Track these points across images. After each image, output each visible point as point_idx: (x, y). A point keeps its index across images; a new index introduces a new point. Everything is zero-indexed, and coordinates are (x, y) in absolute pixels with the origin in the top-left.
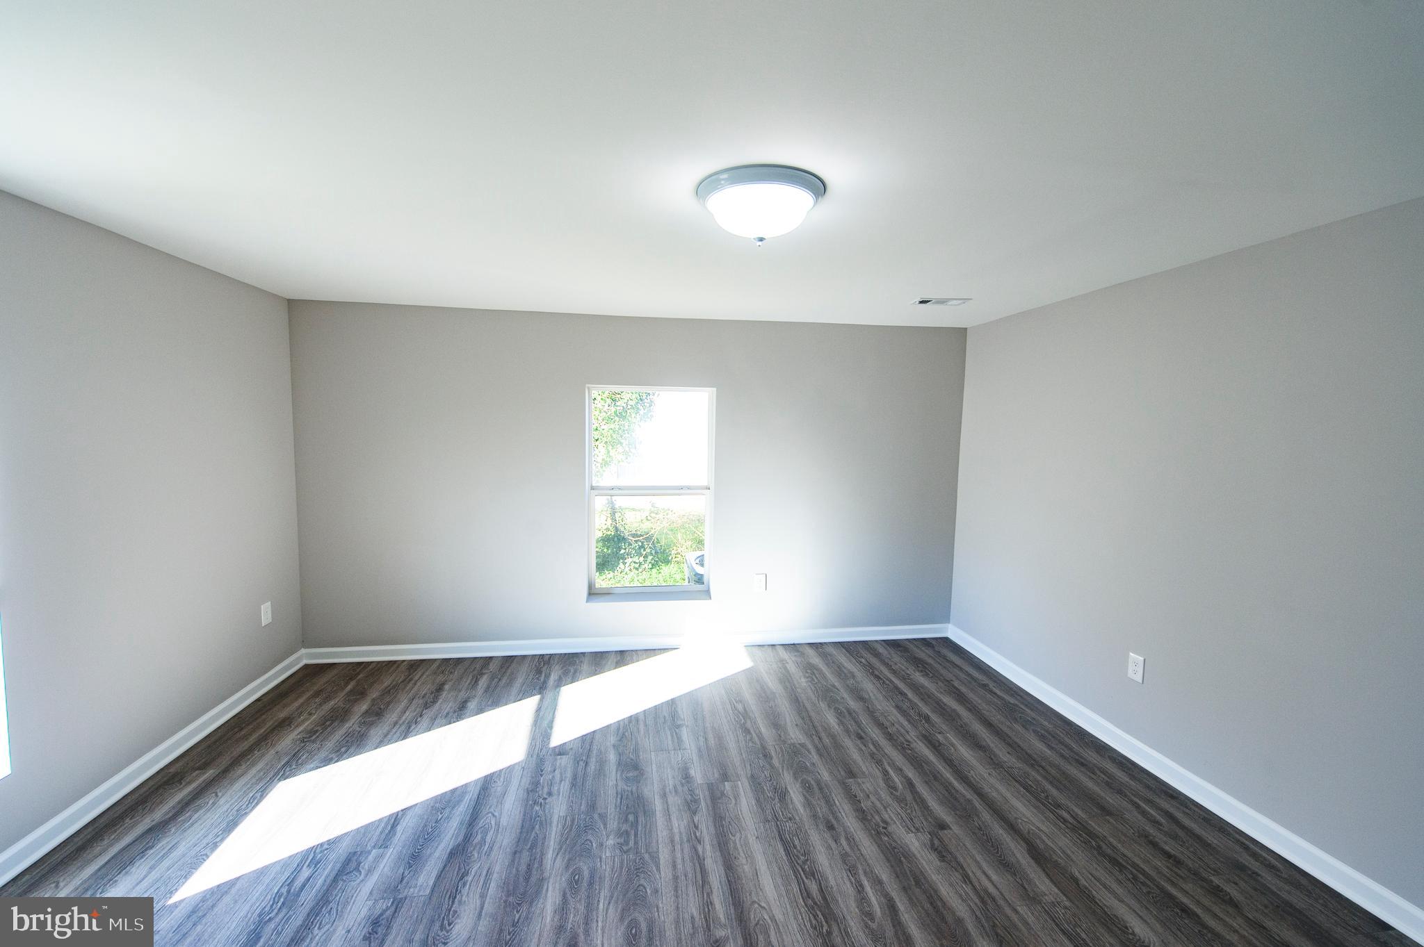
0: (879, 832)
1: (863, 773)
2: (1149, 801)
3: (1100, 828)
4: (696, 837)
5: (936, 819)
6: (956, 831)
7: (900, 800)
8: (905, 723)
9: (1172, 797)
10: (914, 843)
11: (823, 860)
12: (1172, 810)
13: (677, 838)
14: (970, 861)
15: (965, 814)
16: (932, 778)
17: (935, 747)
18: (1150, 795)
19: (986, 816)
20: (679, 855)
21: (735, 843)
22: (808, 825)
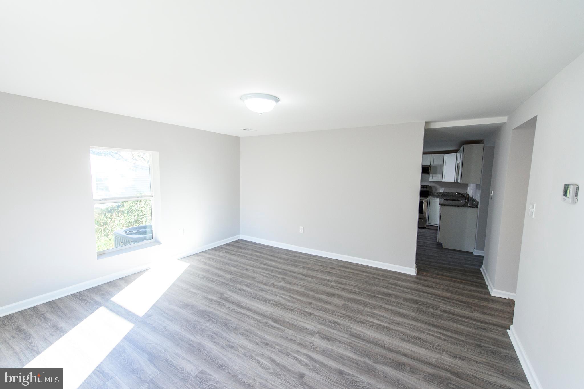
0: (273, 286)
1: (257, 277)
2: (311, 258)
3: (309, 266)
4: (233, 309)
5: (281, 278)
6: (287, 278)
7: (271, 278)
8: (253, 262)
9: (314, 256)
10: (282, 284)
11: (268, 297)
12: (315, 258)
13: (227, 312)
14: (295, 282)
15: (286, 274)
16: (272, 271)
17: (265, 264)
18: (310, 257)
19: (289, 273)
20: (233, 315)
21: (243, 305)
22: (257, 293)
